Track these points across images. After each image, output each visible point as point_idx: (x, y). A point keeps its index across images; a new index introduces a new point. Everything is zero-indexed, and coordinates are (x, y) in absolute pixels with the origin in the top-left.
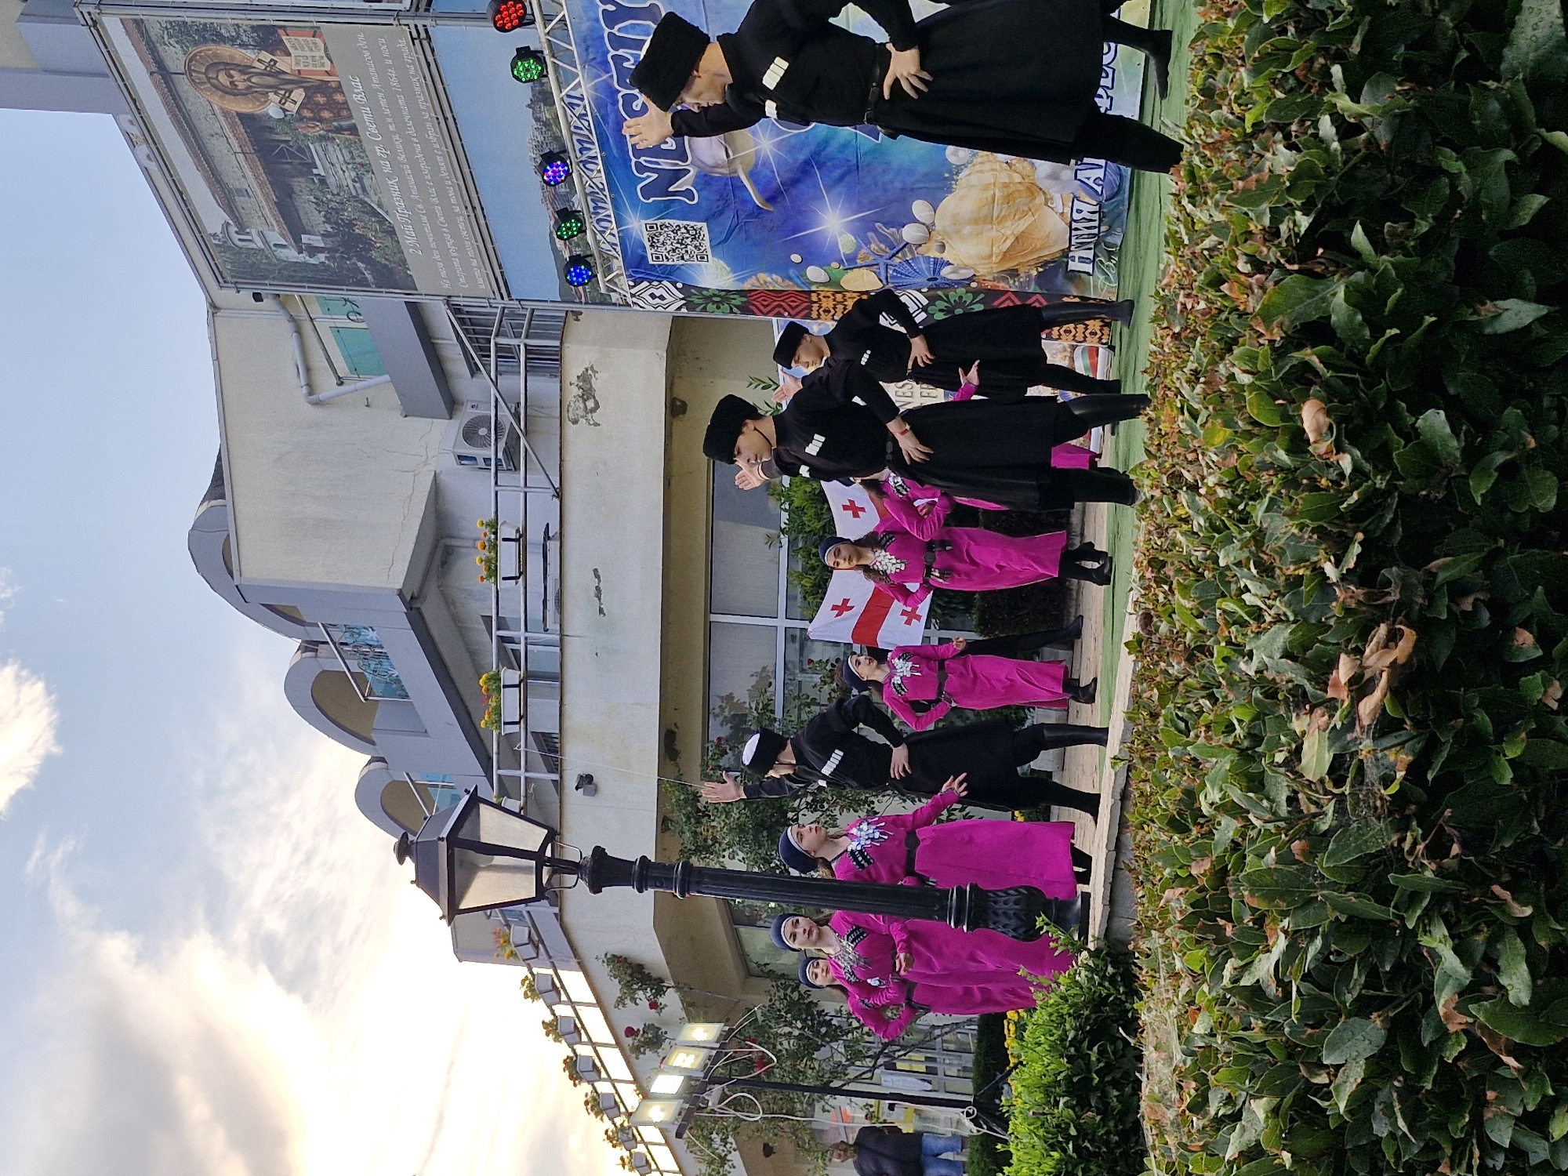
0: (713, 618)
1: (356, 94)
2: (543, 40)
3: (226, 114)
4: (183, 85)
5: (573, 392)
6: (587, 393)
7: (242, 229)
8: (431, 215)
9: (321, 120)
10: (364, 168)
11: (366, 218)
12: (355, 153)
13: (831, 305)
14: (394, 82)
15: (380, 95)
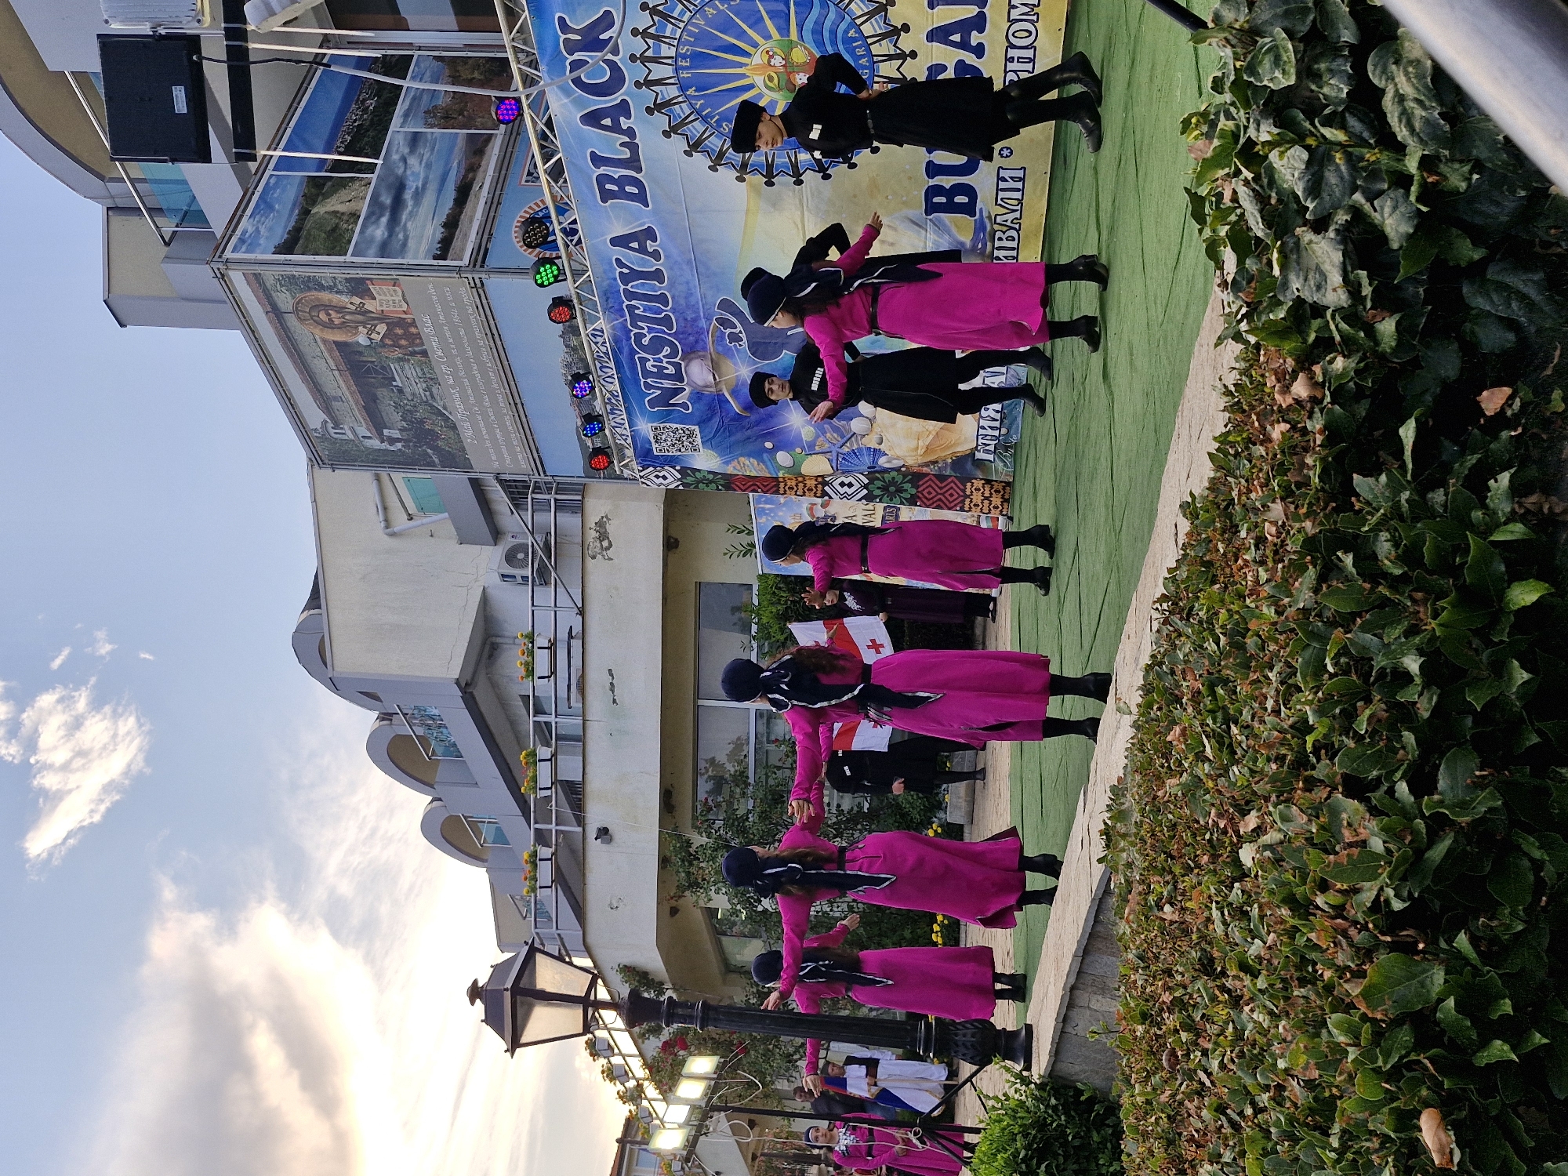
0: (700, 702)
1: (426, 328)
2: (573, 292)
3: (324, 341)
4: (292, 321)
5: (592, 534)
6: (603, 535)
7: (336, 426)
8: (485, 417)
9: (400, 347)
10: (432, 381)
11: (434, 417)
12: (426, 370)
13: (794, 483)
14: (456, 319)
15: (446, 328)
